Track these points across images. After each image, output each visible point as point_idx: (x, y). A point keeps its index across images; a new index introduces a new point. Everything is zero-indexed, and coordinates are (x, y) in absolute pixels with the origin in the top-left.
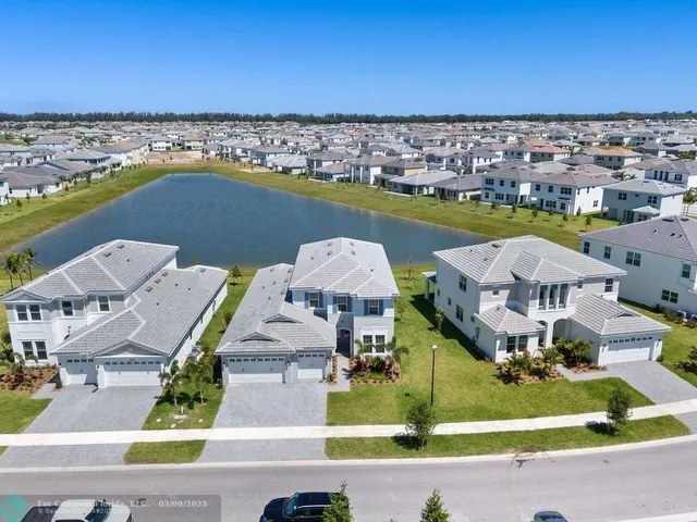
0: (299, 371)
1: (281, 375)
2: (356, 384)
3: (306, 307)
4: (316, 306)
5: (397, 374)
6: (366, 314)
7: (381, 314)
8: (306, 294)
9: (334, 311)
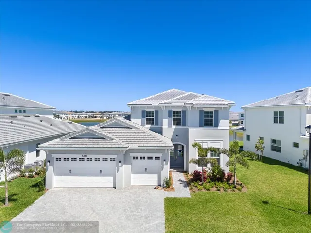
0: (132, 176)
1: (111, 178)
2: (197, 191)
3: (143, 125)
4: (152, 124)
5: (241, 185)
6: (201, 126)
7: (217, 125)
8: (143, 112)
9: (169, 126)
